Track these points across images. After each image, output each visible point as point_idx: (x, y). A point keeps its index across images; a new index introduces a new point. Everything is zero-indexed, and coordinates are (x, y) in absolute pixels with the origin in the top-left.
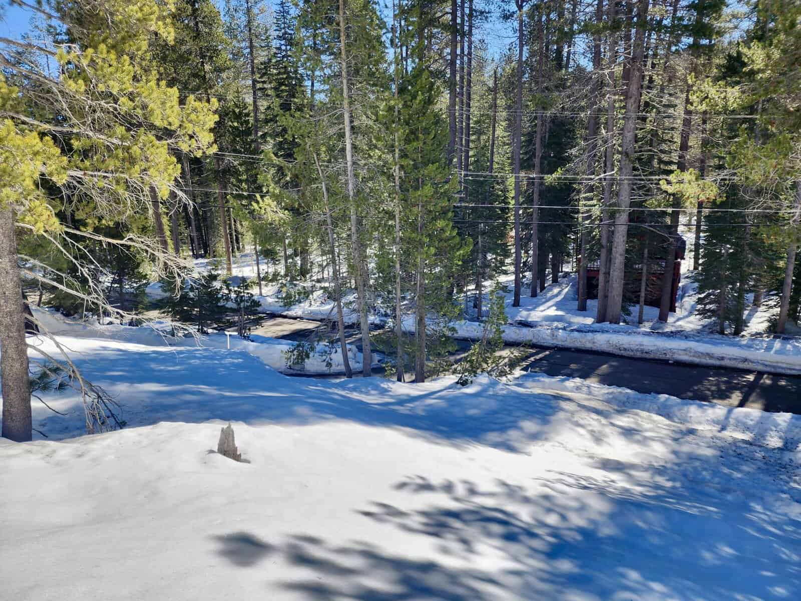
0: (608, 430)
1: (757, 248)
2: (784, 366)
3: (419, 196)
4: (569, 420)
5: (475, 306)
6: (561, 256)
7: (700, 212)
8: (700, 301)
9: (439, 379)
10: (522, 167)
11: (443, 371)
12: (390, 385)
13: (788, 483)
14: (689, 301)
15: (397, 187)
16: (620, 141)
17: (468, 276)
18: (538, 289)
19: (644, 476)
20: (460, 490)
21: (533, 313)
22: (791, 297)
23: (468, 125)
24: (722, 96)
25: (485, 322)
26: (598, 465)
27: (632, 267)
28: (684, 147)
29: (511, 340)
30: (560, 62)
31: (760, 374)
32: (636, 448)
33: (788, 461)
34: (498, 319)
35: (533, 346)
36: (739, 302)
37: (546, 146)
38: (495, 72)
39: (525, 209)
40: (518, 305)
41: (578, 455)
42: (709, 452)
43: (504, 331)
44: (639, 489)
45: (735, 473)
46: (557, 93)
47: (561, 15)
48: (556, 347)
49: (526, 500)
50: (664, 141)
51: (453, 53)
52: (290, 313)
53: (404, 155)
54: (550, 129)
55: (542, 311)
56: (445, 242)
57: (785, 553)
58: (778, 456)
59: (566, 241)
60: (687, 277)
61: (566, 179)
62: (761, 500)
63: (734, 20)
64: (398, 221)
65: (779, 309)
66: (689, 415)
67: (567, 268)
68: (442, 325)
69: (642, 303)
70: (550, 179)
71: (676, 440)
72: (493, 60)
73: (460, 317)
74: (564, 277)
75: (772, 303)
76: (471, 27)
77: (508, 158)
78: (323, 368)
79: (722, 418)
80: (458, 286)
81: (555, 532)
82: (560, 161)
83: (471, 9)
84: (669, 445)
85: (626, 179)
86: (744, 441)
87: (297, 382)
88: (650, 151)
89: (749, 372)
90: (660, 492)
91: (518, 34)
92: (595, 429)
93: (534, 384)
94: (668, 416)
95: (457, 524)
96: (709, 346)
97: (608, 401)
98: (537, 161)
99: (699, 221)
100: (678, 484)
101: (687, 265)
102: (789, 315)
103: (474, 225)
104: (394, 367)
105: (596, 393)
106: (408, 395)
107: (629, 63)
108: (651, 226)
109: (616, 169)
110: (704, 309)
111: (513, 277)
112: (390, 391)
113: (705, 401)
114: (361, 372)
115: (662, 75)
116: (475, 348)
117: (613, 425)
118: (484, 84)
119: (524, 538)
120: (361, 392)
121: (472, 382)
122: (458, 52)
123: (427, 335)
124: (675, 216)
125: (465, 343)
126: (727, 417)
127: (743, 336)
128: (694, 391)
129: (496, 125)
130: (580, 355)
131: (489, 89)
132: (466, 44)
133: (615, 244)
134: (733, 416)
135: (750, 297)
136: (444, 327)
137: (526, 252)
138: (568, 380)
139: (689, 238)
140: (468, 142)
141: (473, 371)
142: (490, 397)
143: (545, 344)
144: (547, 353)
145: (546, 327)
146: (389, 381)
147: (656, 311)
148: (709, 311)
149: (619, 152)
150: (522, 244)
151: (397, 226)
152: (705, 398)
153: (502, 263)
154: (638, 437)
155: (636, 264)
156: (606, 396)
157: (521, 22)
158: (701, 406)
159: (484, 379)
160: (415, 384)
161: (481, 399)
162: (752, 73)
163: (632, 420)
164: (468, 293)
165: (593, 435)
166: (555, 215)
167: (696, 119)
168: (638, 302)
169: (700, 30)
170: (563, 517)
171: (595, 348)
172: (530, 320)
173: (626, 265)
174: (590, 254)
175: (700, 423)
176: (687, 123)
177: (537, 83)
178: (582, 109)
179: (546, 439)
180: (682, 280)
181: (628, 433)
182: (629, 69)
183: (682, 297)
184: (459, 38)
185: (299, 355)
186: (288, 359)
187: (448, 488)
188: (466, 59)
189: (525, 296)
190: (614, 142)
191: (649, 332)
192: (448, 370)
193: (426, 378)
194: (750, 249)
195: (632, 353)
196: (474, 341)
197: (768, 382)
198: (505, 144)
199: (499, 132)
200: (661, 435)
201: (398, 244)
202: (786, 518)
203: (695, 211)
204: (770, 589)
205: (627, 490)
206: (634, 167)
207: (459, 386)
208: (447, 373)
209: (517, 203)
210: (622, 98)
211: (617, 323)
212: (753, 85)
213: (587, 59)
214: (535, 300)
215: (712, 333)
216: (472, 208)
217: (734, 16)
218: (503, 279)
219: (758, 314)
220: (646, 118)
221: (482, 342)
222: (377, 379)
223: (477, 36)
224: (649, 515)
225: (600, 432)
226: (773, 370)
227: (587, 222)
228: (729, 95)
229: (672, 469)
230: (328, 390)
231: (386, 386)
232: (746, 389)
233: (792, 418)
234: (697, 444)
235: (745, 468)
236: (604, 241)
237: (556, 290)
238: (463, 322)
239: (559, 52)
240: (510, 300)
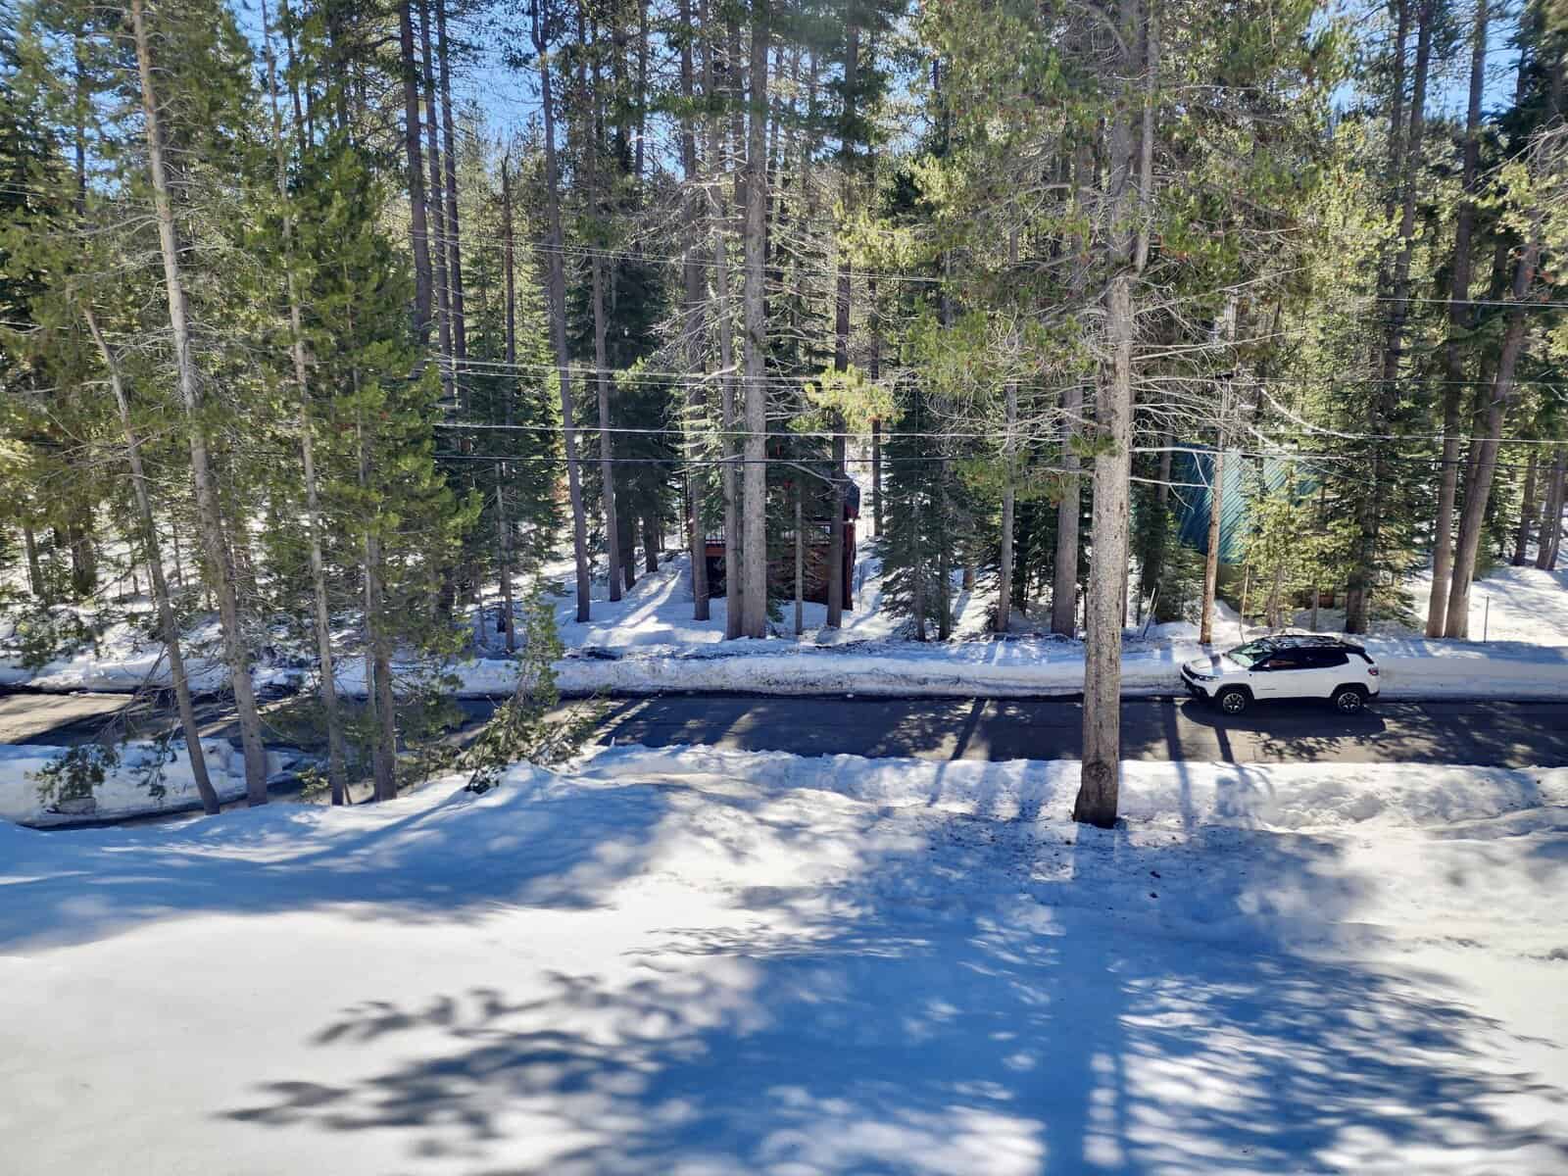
0: (755, 833)
1: (961, 498)
2: (1012, 683)
3: (355, 406)
4: (686, 827)
5: (501, 628)
6: (659, 519)
7: (876, 438)
8: (886, 588)
9: (426, 787)
10: (572, 355)
11: (438, 768)
12: (316, 815)
13: (1027, 874)
14: (870, 589)
15: (302, 389)
16: (740, 312)
17: (482, 567)
18: (621, 585)
19: (814, 906)
20: (469, 1012)
21: (616, 631)
22: (1014, 572)
23: (456, 266)
24: (888, 242)
25: (520, 658)
26: (739, 902)
27: (778, 537)
28: (843, 327)
29: (577, 688)
30: (626, 160)
31: (980, 700)
32: (802, 858)
33: (1026, 838)
34: (544, 650)
35: (616, 694)
36: (942, 587)
37: (616, 315)
38: (504, 168)
39: (586, 433)
40: (588, 620)
41: (705, 890)
42: (912, 844)
43: (557, 674)
44: (808, 932)
45: (953, 872)
46: (624, 218)
47: (619, 72)
48: (661, 691)
49: (604, 1001)
50: (811, 315)
51: (412, 119)
52: (49, 681)
53: (311, 320)
54: (618, 284)
55: (633, 626)
56: (422, 501)
57: (1028, 995)
58: (1012, 832)
59: (664, 492)
60: (865, 549)
61: (652, 378)
62: (991, 910)
63: (902, 117)
64: (308, 458)
65: (998, 593)
66: (882, 784)
67: (672, 543)
68: (428, 672)
69: (799, 598)
70: (624, 377)
71: (862, 831)
72: (499, 144)
73: (469, 650)
74: (668, 560)
75: (989, 583)
76: (445, 71)
77: (545, 336)
78: (143, 800)
79: (931, 781)
80: (463, 588)
81: (658, 1050)
82: (642, 345)
83: (443, 39)
84: (855, 842)
85: (754, 381)
86: (964, 817)
87: (73, 844)
88: (792, 332)
89: (964, 699)
90: (843, 930)
91: (540, 98)
92: (733, 835)
93: (624, 767)
94: (850, 791)
95: (459, 1086)
96: (905, 662)
97: (753, 780)
98: (598, 343)
99: (877, 455)
100: (869, 910)
101: (864, 528)
102: (1012, 601)
103: (484, 466)
104: (323, 775)
105: (734, 768)
106: (359, 831)
107: (743, 173)
108: (803, 464)
109: (738, 362)
110: (893, 602)
111: (572, 566)
112: (315, 829)
113: (903, 756)
114: (243, 798)
115: (798, 200)
116: (503, 712)
117: (761, 822)
118: (484, 187)
119: (599, 1079)
120: (243, 842)
121: (497, 783)
122: (423, 117)
123: (396, 698)
124: (838, 444)
125: (480, 706)
126: (938, 779)
127: (952, 641)
128: (888, 743)
129: (515, 270)
130: (702, 701)
131: (495, 200)
132: (438, 106)
133: (747, 497)
134: (946, 775)
135: (957, 575)
136: (434, 677)
137: (596, 516)
138: (683, 750)
139: (864, 481)
140: (459, 301)
141: (500, 761)
142: (534, 807)
143: (641, 689)
144: (645, 704)
145: (640, 657)
146: (313, 807)
147: (819, 611)
148: (901, 603)
149: (742, 333)
150: (585, 499)
151: (310, 471)
152: (903, 752)
153: (551, 540)
154: (803, 838)
155: (785, 530)
156: (751, 772)
157: (546, 75)
158: (899, 766)
159: (521, 773)
160: (373, 806)
161: (519, 814)
162: (930, 208)
163: (793, 808)
164: (485, 603)
165: (729, 848)
166: (639, 444)
167: (859, 281)
168: (793, 597)
169: (851, 129)
170: (675, 1017)
171: (727, 686)
172: (610, 645)
173: (768, 533)
174: (707, 517)
175: (898, 796)
176: (844, 285)
177: (586, 195)
178: (671, 249)
179: (647, 871)
180: (859, 554)
181: (787, 832)
182: (744, 186)
183: (861, 583)
184: (421, 91)
185: (74, 778)
186: (44, 790)
187: (442, 1013)
188: (440, 135)
189: (598, 598)
190: (731, 314)
191: (813, 649)
192: (447, 766)
193: (400, 788)
194: (951, 497)
195: (789, 688)
196: (498, 698)
197: (992, 712)
198: (535, 307)
199: (523, 282)
200: (838, 828)
201: (314, 508)
202: (1027, 934)
203: (870, 436)
204: (1005, 1060)
205: (787, 939)
206: (767, 360)
207: (472, 794)
208: (445, 771)
209: (568, 422)
210: (737, 235)
211: (762, 636)
212: (931, 227)
213: (673, 160)
214: (617, 605)
215: (907, 639)
216: (480, 432)
217: (902, 111)
218: (551, 570)
219: (971, 603)
220: (783, 274)
221: (514, 700)
222: (281, 806)
223: (459, 91)
224: (823, 977)
225: (741, 840)
226: (996, 692)
227: (698, 458)
228: (897, 242)
229: (859, 884)
230: (156, 850)
231: (304, 820)
232: (962, 728)
233: (1029, 766)
234: (896, 833)
235: (968, 861)
236: (729, 493)
237: (655, 585)
238: (474, 662)
239: (621, 140)
240: (571, 609)
